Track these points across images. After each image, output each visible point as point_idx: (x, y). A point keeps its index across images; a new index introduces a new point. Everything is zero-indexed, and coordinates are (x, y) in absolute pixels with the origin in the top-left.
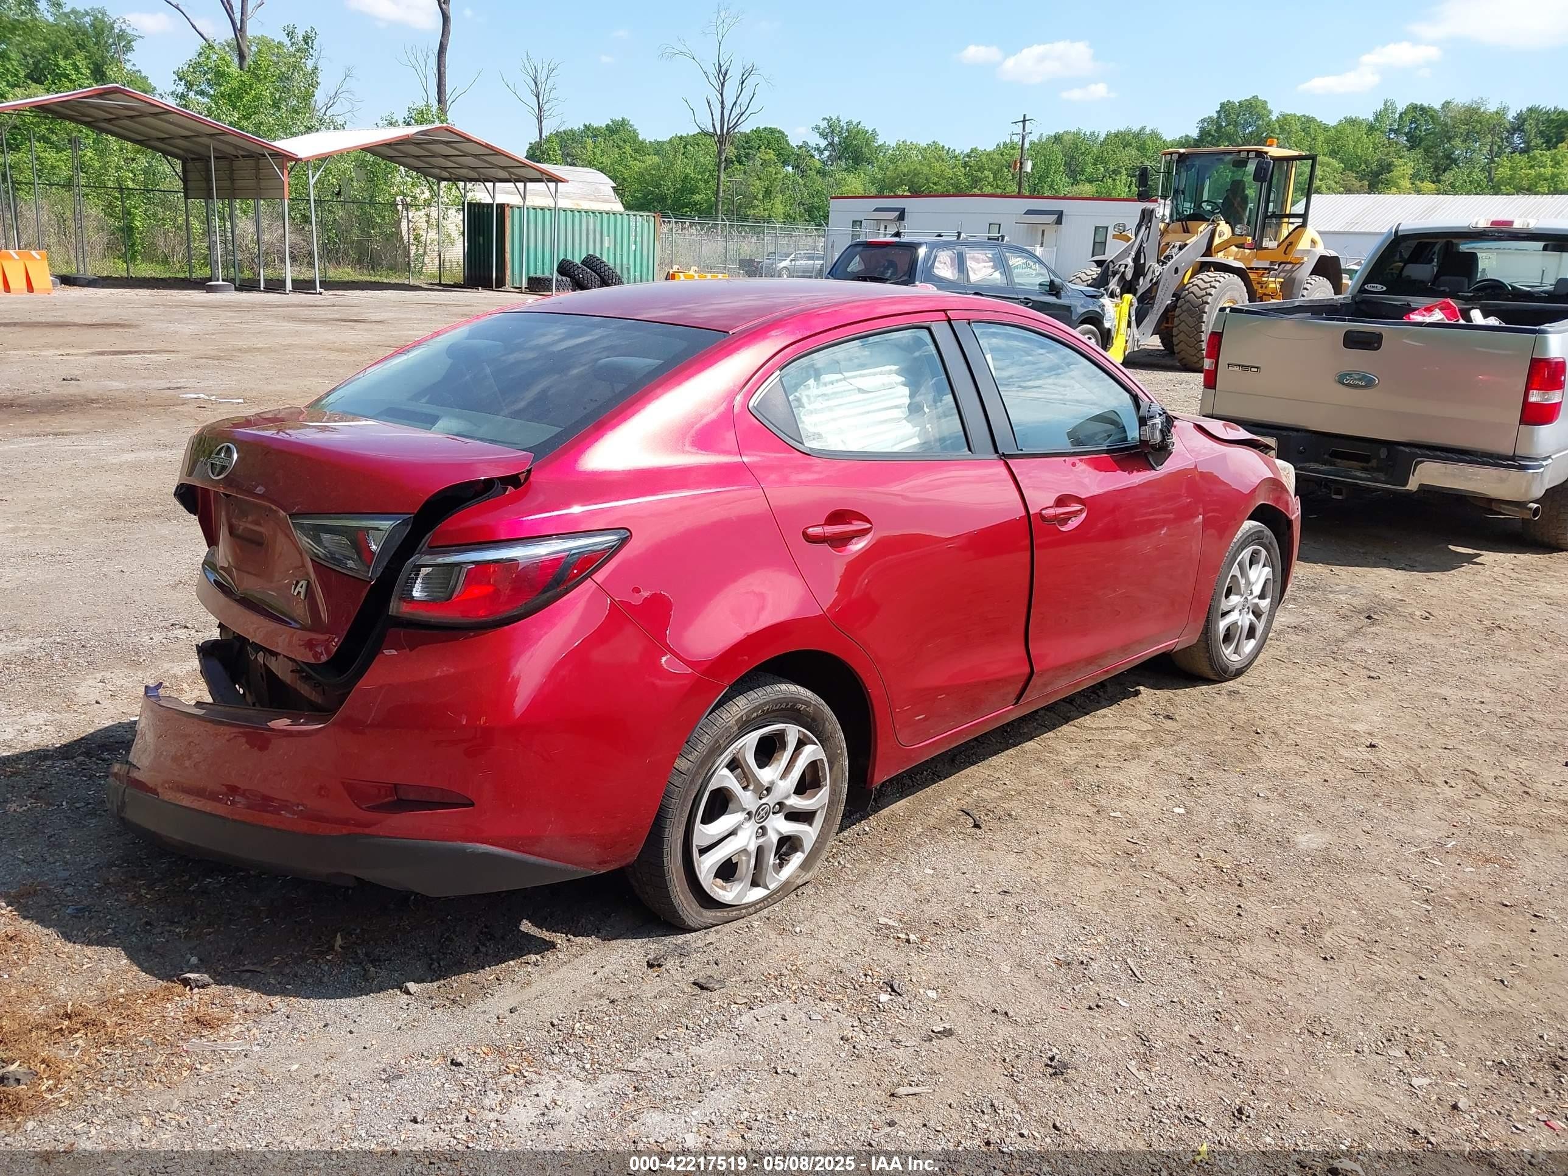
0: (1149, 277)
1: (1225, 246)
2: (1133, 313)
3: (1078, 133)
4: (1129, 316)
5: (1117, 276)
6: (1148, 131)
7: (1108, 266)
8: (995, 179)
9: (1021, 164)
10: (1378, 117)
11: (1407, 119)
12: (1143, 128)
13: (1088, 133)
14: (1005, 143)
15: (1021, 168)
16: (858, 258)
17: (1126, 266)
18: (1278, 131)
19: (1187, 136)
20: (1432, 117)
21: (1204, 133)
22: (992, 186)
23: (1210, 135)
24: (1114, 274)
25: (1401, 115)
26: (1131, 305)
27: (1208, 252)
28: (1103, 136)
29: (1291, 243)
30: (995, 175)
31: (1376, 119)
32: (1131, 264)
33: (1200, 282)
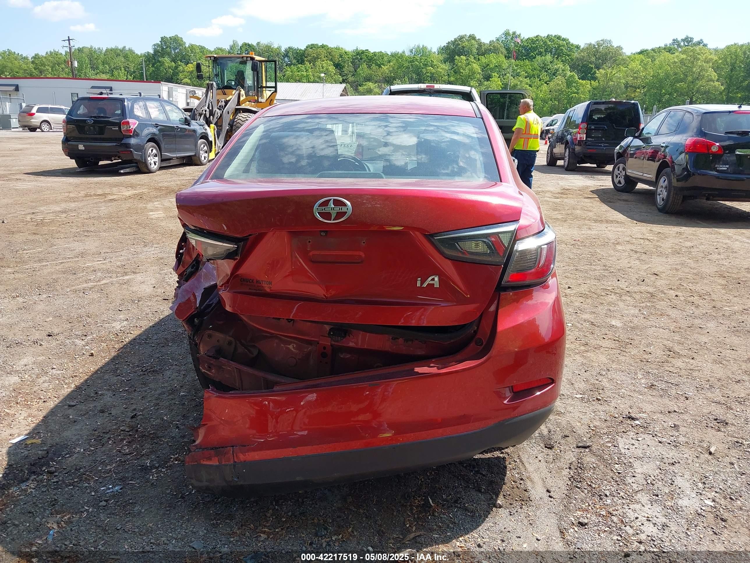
0: (216, 116)
1: (244, 101)
2: (216, 134)
3: (91, 48)
4: (215, 136)
5: (202, 116)
6: (127, 48)
7: (194, 111)
8: (52, 70)
9: (71, 62)
10: (232, 47)
11: (244, 49)
12: (125, 47)
13: (96, 48)
14: (50, 52)
15: (72, 65)
16: (82, 106)
17: (206, 111)
18: (190, 52)
19: (148, 52)
20: (253, 49)
21: (156, 51)
22: (51, 74)
23: (159, 52)
24: (200, 115)
25: (241, 47)
26: (214, 129)
27: (239, 103)
28: (104, 49)
29: (272, 100)
30: (52, 68)
31: (231, 49)
32: (208, 110)
33: (240, 118)
